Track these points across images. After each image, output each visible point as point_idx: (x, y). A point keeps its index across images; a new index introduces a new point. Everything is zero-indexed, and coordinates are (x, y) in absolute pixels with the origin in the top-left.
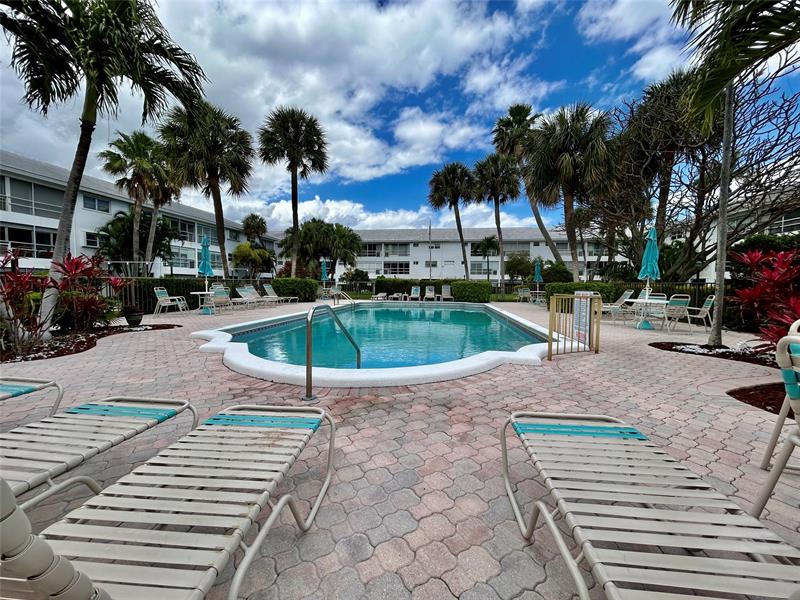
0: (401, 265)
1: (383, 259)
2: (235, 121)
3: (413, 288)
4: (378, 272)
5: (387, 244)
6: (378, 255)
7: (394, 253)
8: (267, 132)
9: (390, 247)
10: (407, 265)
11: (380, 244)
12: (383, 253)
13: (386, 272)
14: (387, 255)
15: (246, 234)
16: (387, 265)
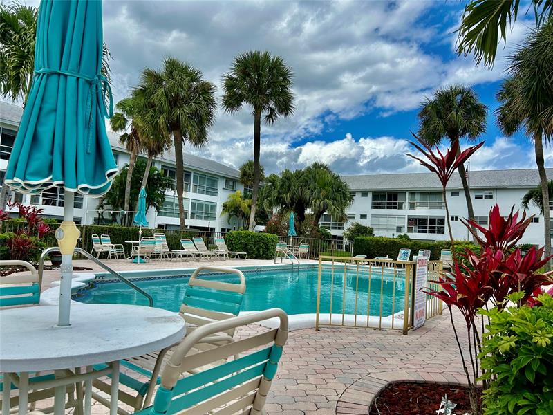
0: (432, 221)
1: (406, 212)
2: (197, 74)
3: (401, 252)
4: (399, 229)
5: (413, 193)
6: (401, 207)
7: (422, 205)
8: (231, 78)
9: (417, 197)
10: (441, 221)
11: (403, 193)
12: (406, 204)
13: (410, 230)
14: (412, 207)
15: (243, 182)
16: (412, 220)
